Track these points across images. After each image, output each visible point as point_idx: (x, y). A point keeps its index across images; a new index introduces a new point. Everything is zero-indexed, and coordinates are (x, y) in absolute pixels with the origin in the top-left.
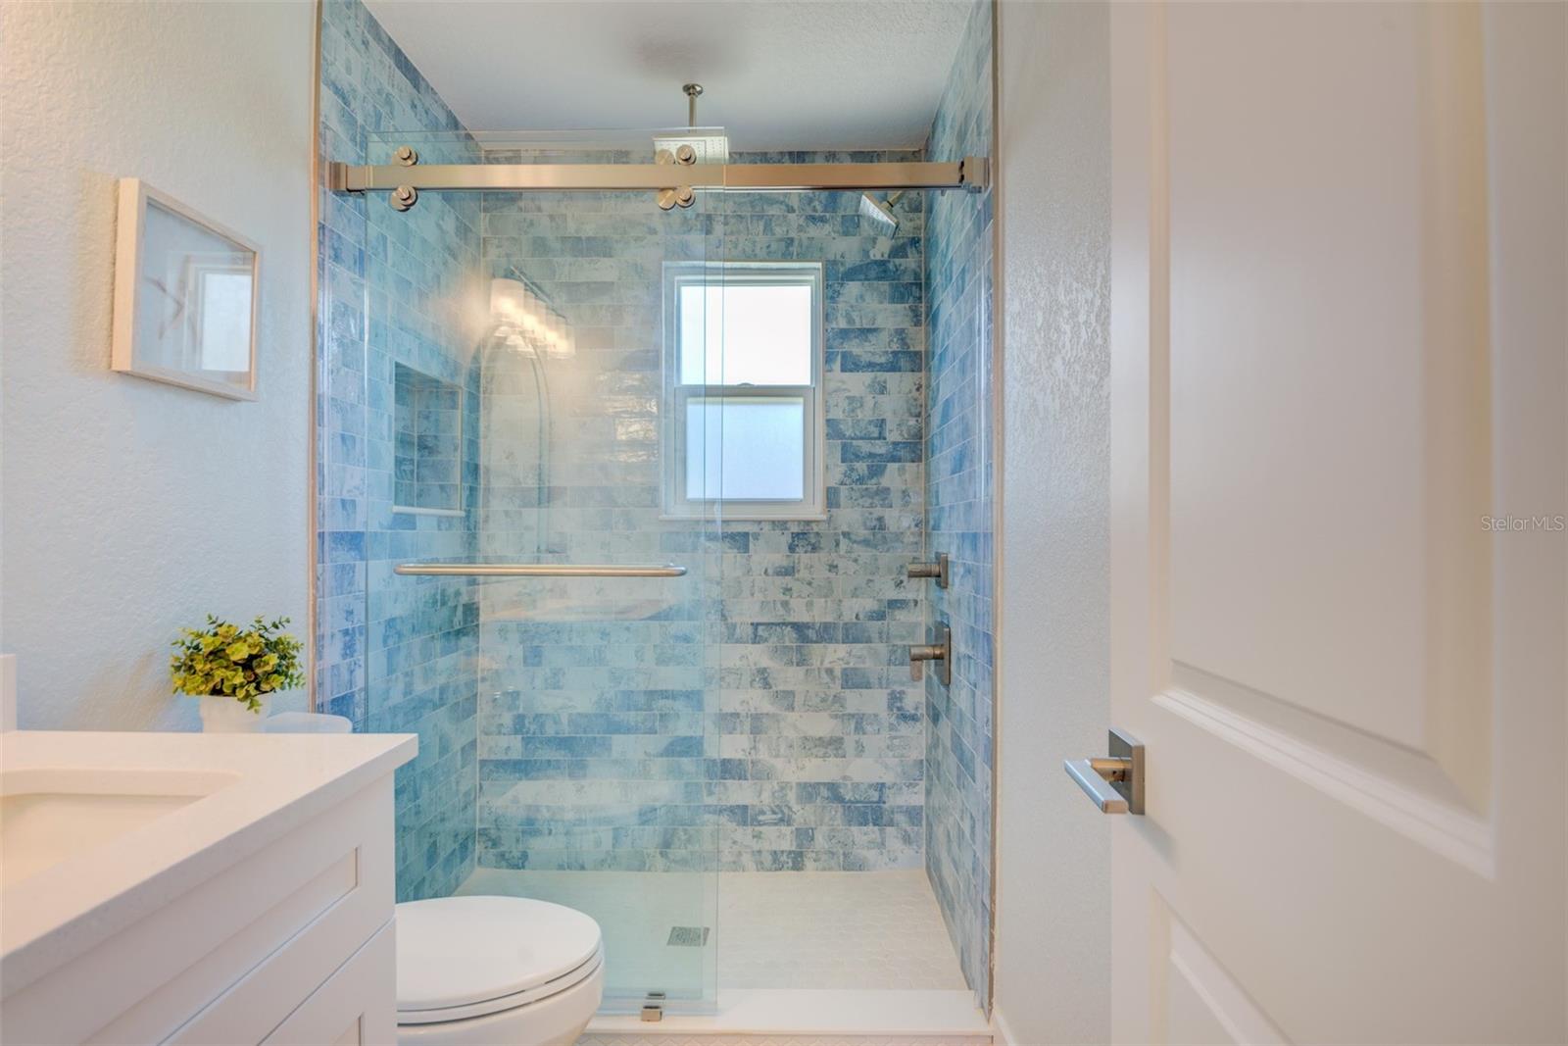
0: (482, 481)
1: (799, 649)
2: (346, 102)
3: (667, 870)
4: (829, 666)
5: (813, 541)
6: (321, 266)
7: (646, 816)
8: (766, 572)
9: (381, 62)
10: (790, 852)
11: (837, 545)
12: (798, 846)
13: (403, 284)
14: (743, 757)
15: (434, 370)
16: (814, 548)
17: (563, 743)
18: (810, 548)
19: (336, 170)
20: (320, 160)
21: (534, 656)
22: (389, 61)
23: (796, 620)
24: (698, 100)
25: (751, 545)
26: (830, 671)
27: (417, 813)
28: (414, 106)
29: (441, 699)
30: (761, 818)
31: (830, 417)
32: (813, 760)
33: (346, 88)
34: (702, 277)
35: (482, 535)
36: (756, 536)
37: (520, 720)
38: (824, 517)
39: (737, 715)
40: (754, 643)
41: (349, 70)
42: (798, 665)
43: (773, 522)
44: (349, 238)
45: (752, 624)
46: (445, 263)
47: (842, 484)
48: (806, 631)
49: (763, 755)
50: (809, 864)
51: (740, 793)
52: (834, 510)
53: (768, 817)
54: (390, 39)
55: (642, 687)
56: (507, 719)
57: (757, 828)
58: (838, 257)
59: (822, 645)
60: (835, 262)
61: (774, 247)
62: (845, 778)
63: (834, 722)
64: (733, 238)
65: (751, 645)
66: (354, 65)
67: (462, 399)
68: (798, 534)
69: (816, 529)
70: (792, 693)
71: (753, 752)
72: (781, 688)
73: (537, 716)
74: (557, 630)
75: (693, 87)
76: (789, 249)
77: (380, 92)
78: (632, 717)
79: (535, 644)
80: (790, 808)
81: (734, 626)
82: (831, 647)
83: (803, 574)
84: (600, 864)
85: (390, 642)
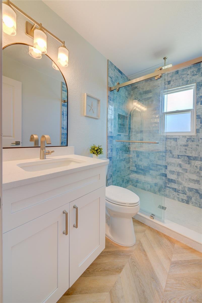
0: (131, 130)
1: (188, 161)
2: (112, 79)
4: (196, 165)
5: (192, 140)
6: (108, 101)
7: (156, 184)
8: (181, 145)
9: (117, 72)
10: (186, 200)
11: (199, 140)
12: (188, 199)
13: (120, 103)
14: (175, 179)
15: (124, 114)
16: (193, 141)
17: (142, 170)
18: (192, 141)
19: (110, 88)
20: (108, 87)
21: (138, 156)
22: (118, 72)
23: (188, 155)
24: (166, 60)
25: (178, 140)
26: (196, 167)
27: (121, 175)
28: (121, 77)
29: (124, 160)
30: (179, 191)
31: (197, 114)
32: (192, 184)
33: (112, 77)
34: (167, 93)
35: (131, 138)
36: (179, 139)
37: (136, 165)
38: (196, 135)
39: (174, 171)
40: (178, 158)
41: (112, 74)
42: (188, 164)
43: (183, 136)
44: (112, 97)
45: (178, 155)
46: (126, 99)
47: (200, 128)
48: (190, 158)
49: (180, 180)
50: (190, 204)
51: (175, 186)
52: (198, 134)
53: (181, 192)
54: (118, 69)
55: (155, 163)
56: (134, 165)
57: (178, 193)
58: (200, 81)
59: (194, 161)
60: (199, 83)
61: (184, 83)
62: (200, 189)
63: (197, 177)
64: (175, 84)
65: (177, 159)
66: (114, 73)
67: (128, 118)
68: (189, 138)
69: (193, 137)
70: (187, 169)
71: (178, 179)
72: (184, 168)
73: (138, 165)
74: (141, 152)
75: (165, 58)
76: (187, 82)
77: (116, 76)
78: (153, 168)
79: (138, 154)
80: (186, 192)
81: (174, 155)
82: (197, 162)
83: (190, 146)
84: (148, 190)
85: (117, 151)
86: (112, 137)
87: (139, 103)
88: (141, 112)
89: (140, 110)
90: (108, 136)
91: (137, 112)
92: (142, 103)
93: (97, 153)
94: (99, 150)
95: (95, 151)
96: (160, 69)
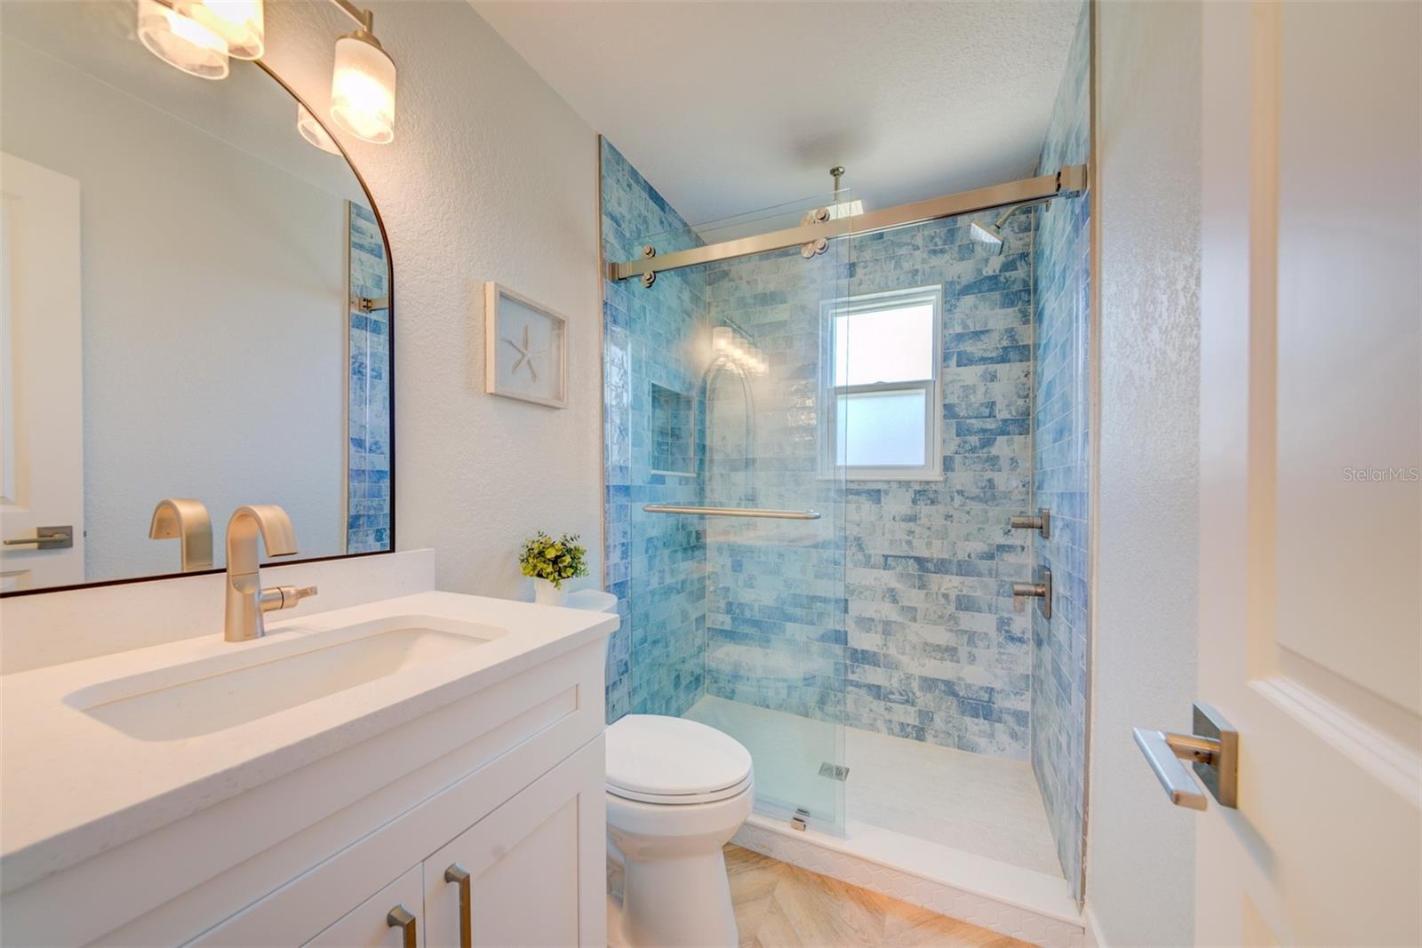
0: (708, 454)
1: (920, 577)
2: (619, 225)
3: (823, 720)
4: (945, 592)
5: (932, 497)
6: (605, 327)
7: (809, 680)
8: (894, 519)
9: (640, 196)
10: (914, 726)
11: (952, 499)
12: (920, 723)
13: (656, 335)
14: (876, 650)
15: (676, 388)
16: (933, 502)
17: (756, 623)
18: (929, 502)
19: (614, 267)
20: (603, 262)
21: (737, 567)
22: (645, 195)
23: (917, 555)
24: (842, 179)
25: (883, 500)
26: (946, 596)
27: (667, 656)
28: (662, 222)
29: (682, 588)
30: (891, 696)
31: (947, 402)
32: (933, 661)
33: (618, 216)
34: (846, 309)
35: (708, 489)
36: (886, 492)
37: (730, 604)
38: (942, 479)
39: (873, 620)
40: (884, 569)
41: (619, 204)
42: (919, 588)
43: (900, 482)
44: (622, 309)
45: (883, 556)
46: (683, 320)
47: (956, 453)
48: (926, 564)
49: (892, 651)
50: (929, 737)
51: (874, 676)
52: (950, 474)
53: (896, 697)
54: (645, 182)
55: (805, 593)
56: (722, 604)
57: (888, 704)
58: (955, 278)
59: (938, 575)
60: (952, 283)
61: (902, 278)
62: (959, 679)
63: (949, 634)
64: (871, 277)
65: (881, 571)
66: (624, 201)
67: (695, 404)
68: (919, 491)
69: (934, 488)
70: (915, 609)
71: (885, 648)
72: (906, 603)
73: (740, 604)
74: (751, 550)
75: (837, 169)
76: (914, 278)
77: (639, 216)
78: (798, 612)
79: (739, 558)
80: (914, 694)
81: (870, 556)
82: (947, 577)
83: (924, 521)
84: (779, 707)
85: (650, 552)
86: (625, 490)
87: (739, 340)
88: (746, 378)
89: (741, 372)
90: (608, 487)
91: (732, 377)
92: (749, 343)
93: (560, 575)
94: (568, 559)
95: (545, 566)
96: (822, 219)
